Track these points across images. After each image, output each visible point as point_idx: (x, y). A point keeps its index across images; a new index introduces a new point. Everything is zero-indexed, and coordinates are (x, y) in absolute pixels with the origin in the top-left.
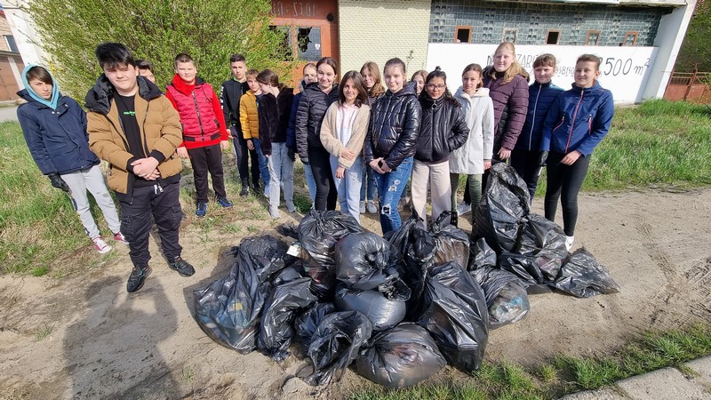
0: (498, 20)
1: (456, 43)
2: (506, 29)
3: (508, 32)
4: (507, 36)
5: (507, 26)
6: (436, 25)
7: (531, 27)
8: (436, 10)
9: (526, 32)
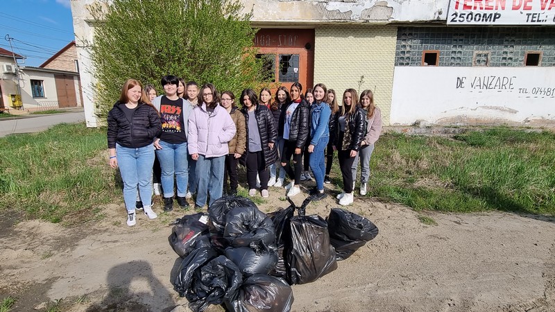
0: (467, 44)
1: (423, 65)
2: (477, 52)
3: (479, 55)
4: (478, 58)
5: (477, 49)
6: (403, 50)
7: (505, 50)
8: (403, 37)
9: (500, 55)
